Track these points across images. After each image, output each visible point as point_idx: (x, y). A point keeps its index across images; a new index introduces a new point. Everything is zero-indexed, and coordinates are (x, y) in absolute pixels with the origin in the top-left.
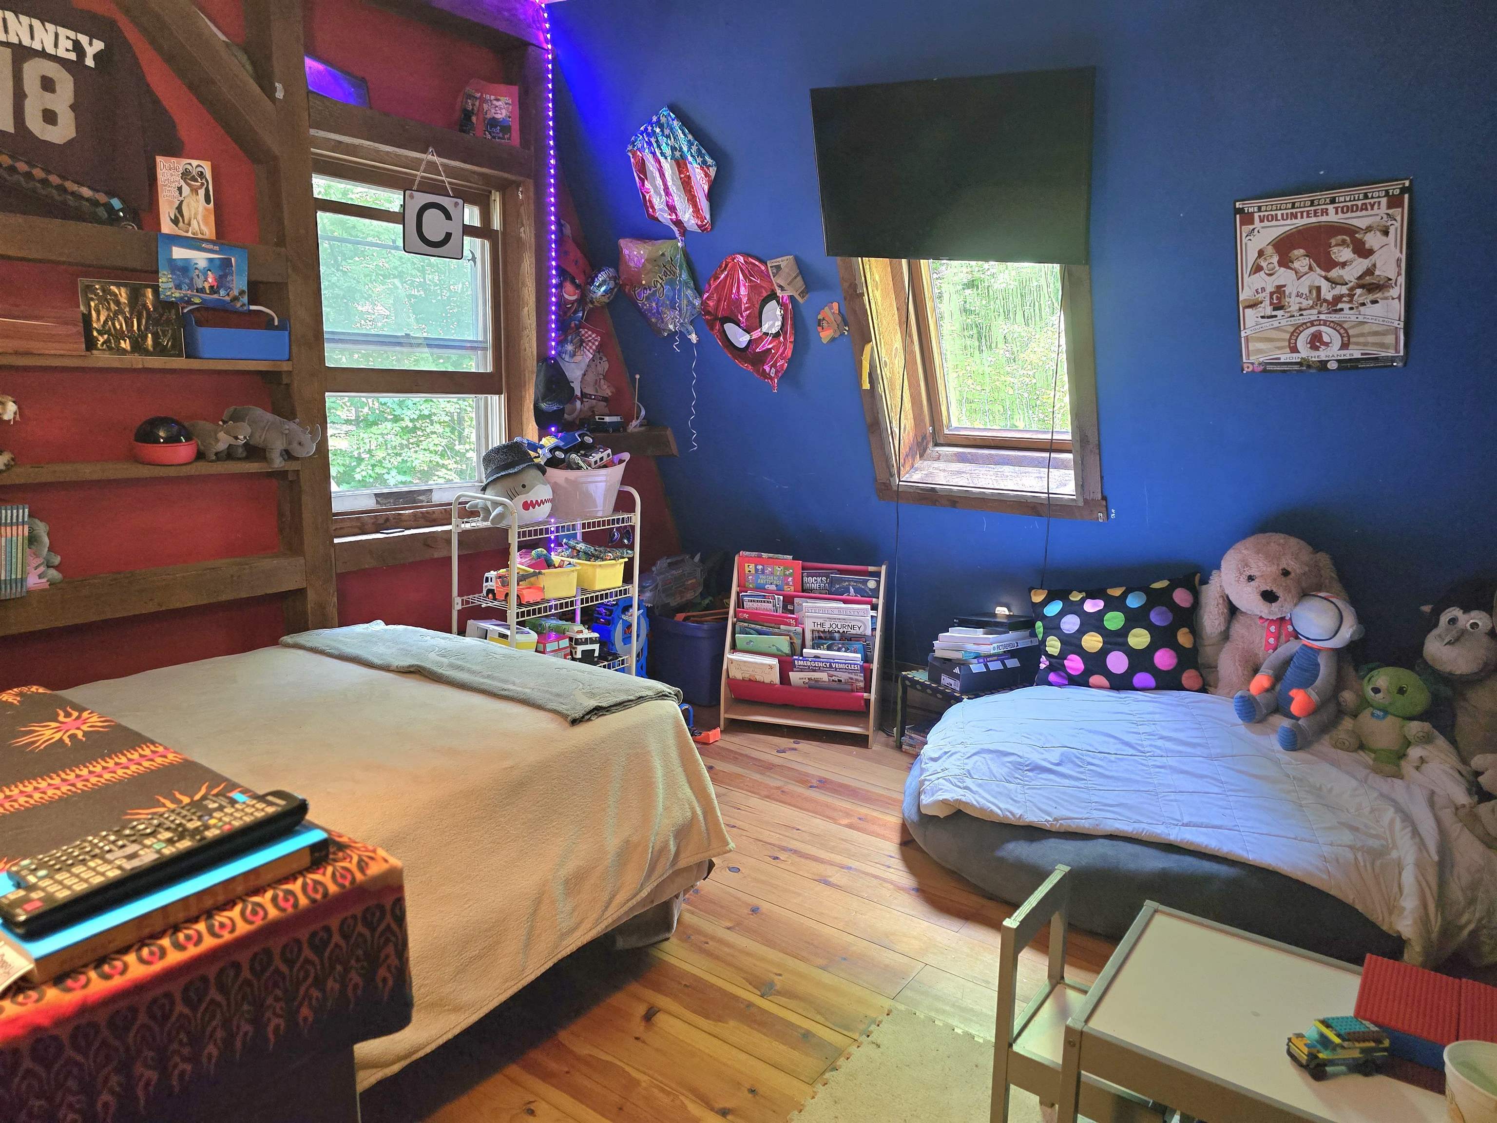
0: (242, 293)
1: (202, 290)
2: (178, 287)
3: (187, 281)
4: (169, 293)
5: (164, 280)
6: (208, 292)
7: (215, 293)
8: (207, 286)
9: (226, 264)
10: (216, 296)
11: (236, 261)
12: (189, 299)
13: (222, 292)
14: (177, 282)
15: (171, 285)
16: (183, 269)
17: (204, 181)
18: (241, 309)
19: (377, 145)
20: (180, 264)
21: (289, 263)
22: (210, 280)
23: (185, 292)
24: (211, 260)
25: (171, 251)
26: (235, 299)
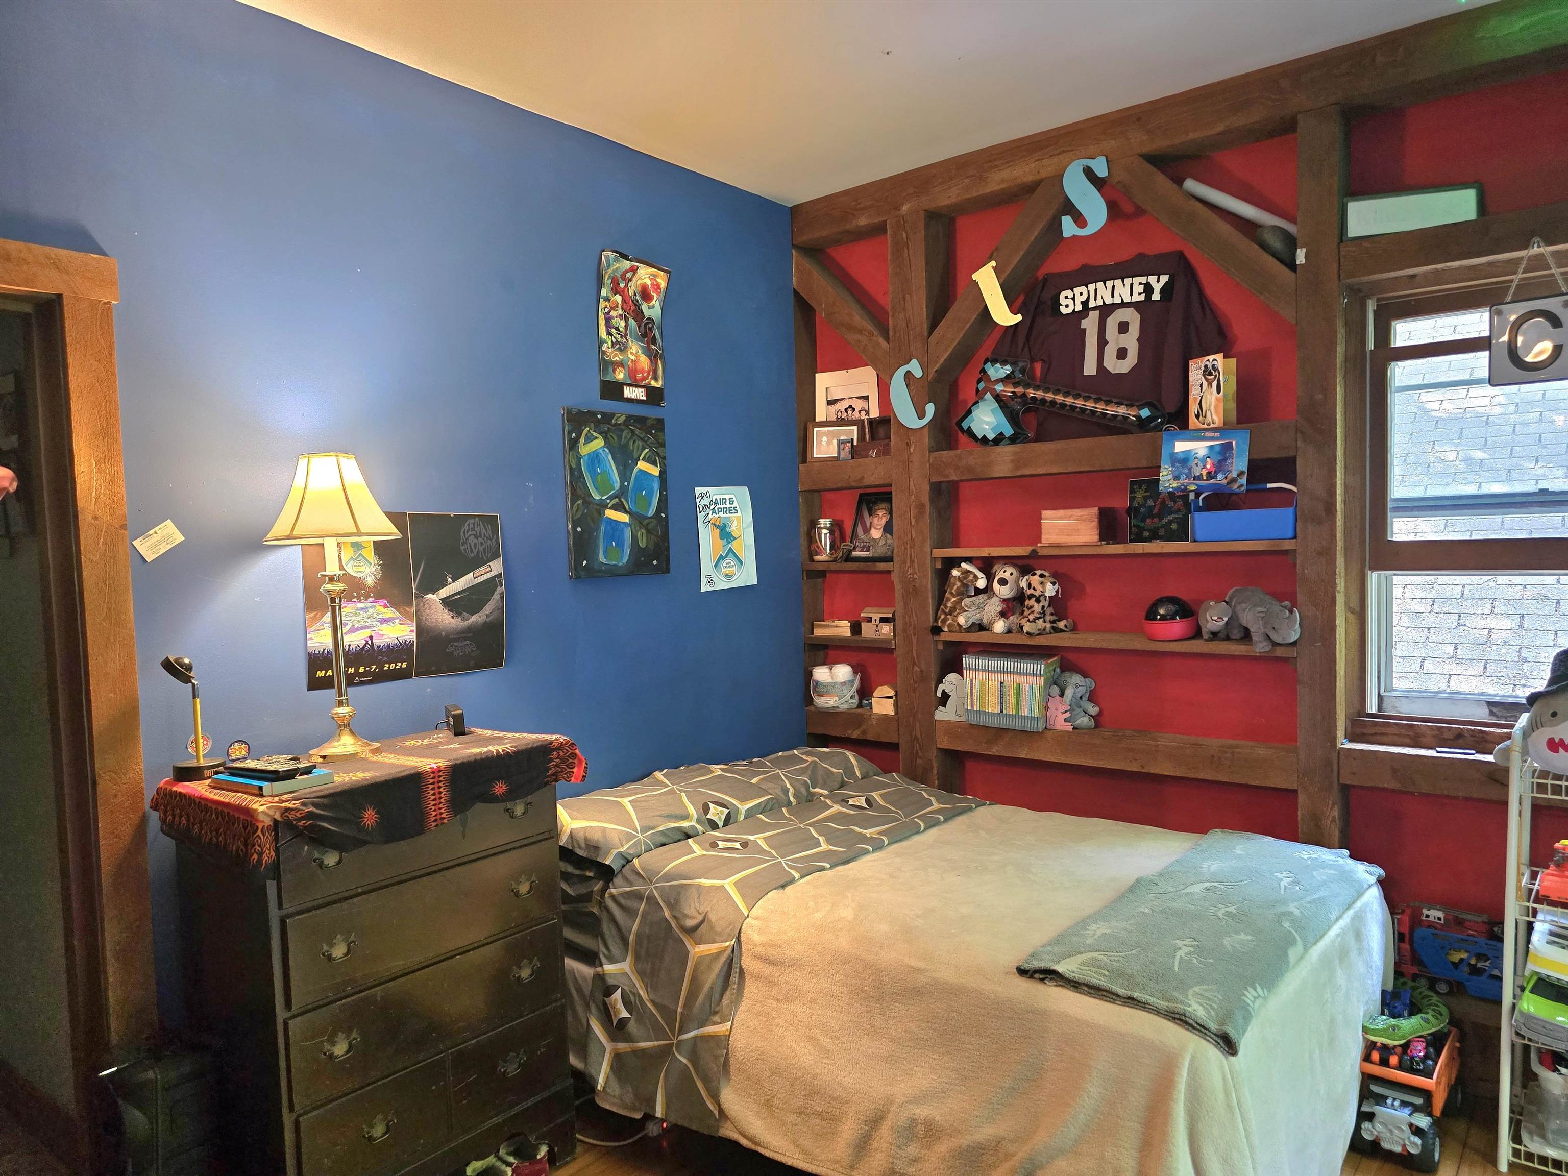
0: (1241, 474)
1: (1199, 478)
2: (1176, 478)
3: (1186, 471)
4: (1167, 485)
5: (1165, 473)
6: (1205, 478)
7: (1212, 478)
8: (1204, 472)
9: (1227, 447)
10: (1213, 481)
11: (1237, 443)
12: (1186, 487)
13: (1220, 477)
14: (1177, 473)
15: (1170, 477)
16: (1184, 460)
17: (1217, 373)
18: (1238, 490)
19: (1448, 264)
20: (1181, 456)
21: (1299, 435)
22: (1208, 466)
23: (1184, 480)
24: (1211, 447)
25: (1174, 445)
26: (1234, 480)
